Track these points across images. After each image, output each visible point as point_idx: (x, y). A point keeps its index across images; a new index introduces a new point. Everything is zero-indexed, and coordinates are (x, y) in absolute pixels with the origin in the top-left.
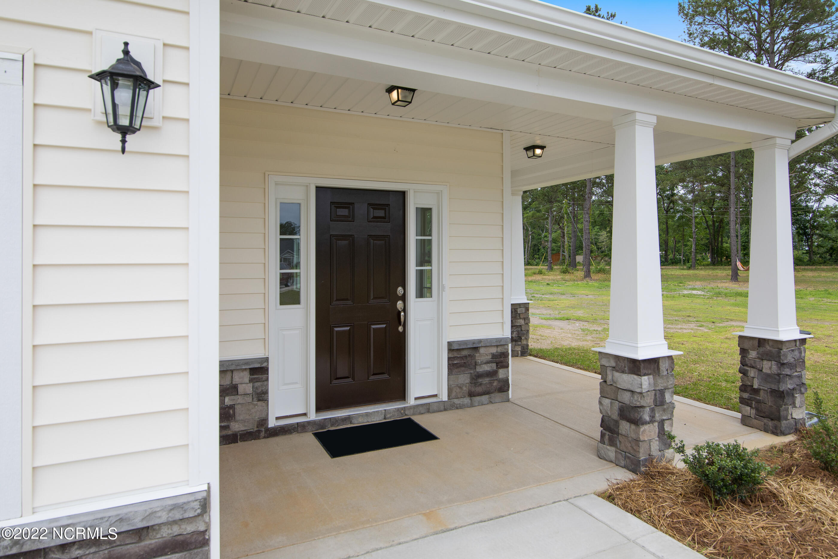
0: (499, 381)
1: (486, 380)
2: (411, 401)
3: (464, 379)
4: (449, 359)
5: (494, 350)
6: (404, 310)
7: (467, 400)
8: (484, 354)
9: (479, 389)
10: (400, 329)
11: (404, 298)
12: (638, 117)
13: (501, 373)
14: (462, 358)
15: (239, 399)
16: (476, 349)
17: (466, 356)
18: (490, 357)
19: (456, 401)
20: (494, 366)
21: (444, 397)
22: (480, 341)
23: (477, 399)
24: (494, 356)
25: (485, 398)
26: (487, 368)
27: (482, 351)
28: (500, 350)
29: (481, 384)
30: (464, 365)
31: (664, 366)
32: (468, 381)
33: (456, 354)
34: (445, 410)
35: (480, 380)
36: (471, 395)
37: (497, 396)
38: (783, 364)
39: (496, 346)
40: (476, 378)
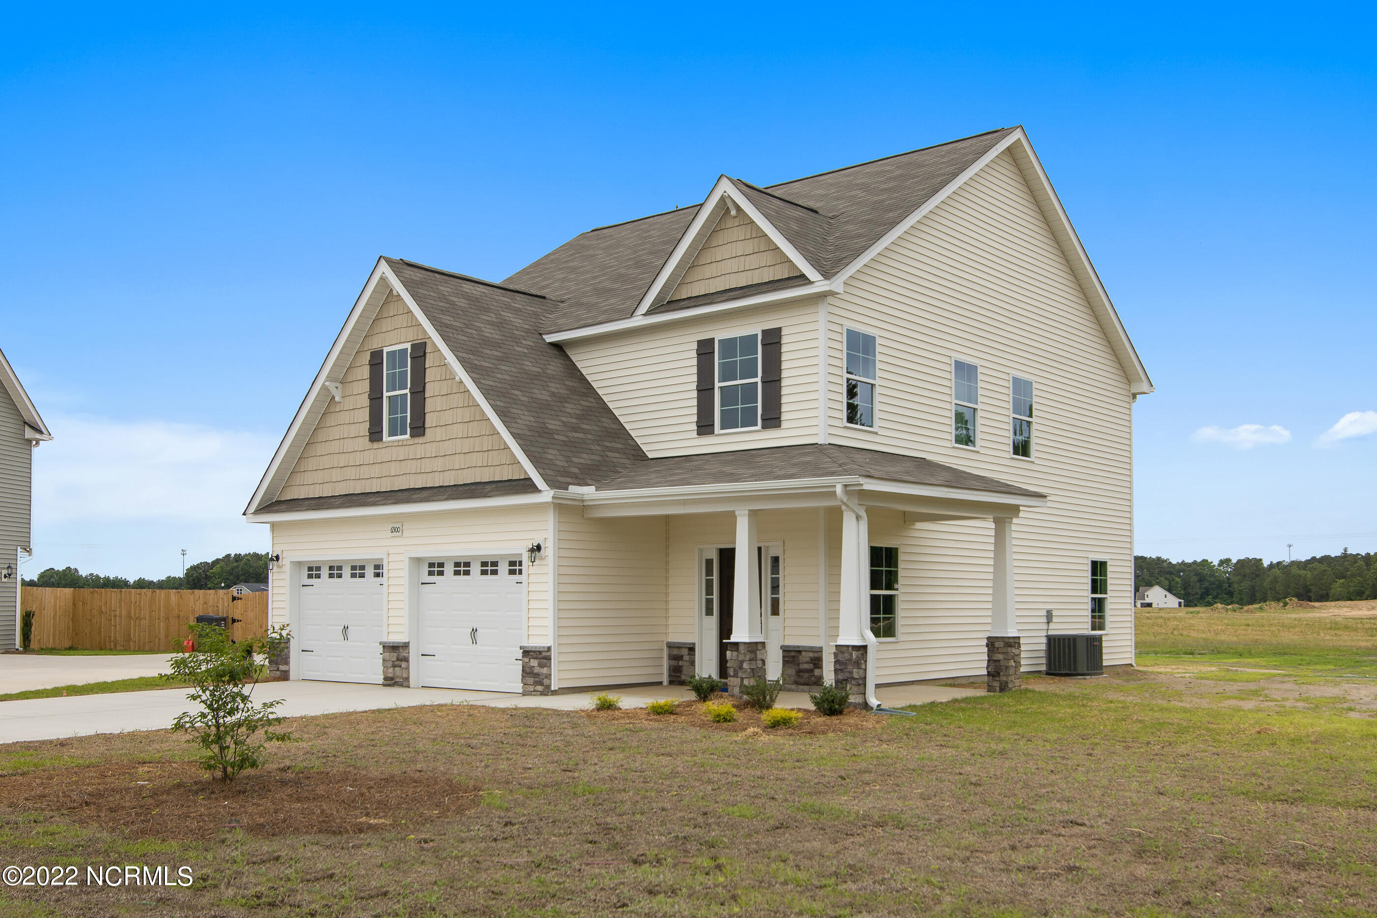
0: (816, 677)
1: (806, 675)
3: (792, 671)
4: (784, 657)
5: (811, 655)
7: (794, 687)
8: (806, 656)
9: (801, 681)
13: (817, 672)
14: (790, 657)
15: (685, 664)
16: (800, 652)
17: (793, 656)
18: (808, 659)
19: (788, 685)
20: (811, 666)
21: (781, 682)
22: (802, 647)
23: (801, 687)
24: (811, 659)
25: (806, 688)
26: (806, 666)
27: (803, 653)
28: (816, 655)
29: (803, 677)
30: (792, 662)
32: (794, 673)
33: (786, 654)
35: (801, 674)
36: (797, 683)
39: (815, 652)
40: (799, 672)
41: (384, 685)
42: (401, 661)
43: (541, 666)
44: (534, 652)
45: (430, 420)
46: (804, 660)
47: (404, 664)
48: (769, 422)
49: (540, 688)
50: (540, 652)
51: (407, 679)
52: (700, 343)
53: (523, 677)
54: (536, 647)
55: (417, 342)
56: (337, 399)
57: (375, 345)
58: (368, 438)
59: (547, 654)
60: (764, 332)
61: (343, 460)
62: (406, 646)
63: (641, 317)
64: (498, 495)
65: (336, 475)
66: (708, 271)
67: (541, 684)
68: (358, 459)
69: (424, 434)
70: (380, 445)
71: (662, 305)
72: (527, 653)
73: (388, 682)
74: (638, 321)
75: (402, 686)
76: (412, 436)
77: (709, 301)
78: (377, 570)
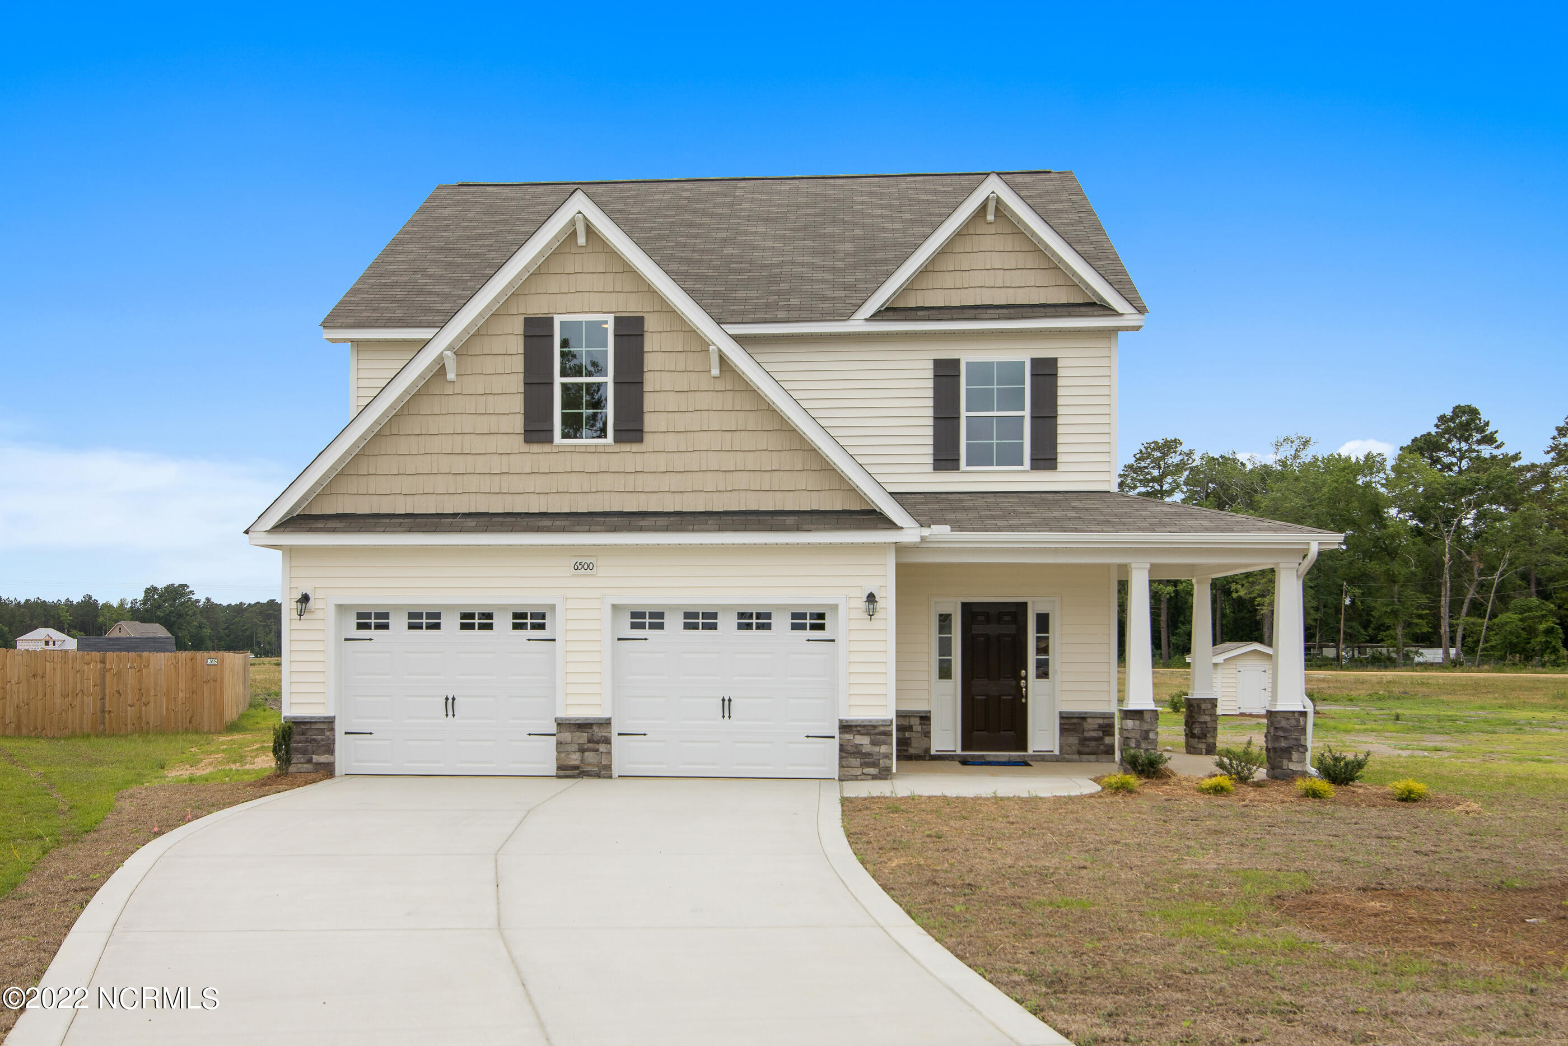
0: (1106, 745)
1: (1093, 743)
2: (1030, 752)
3: (1073, 740)
4: (1061, 724)
5: (1101, 721)
6: (1026, 687)
7: (1076, 757)
8: (1091, 724)
9: (1087, 750)
10: (1024, 700)
11: (1026, 678)
12: (1133, 565)
13: (1105, 740)
14: (1071, 724)
15: (914, 735)
16: (1084, 719)
17: (1075, 724)
18: (1096, 726)
19: (1066, 756)
20: (1101, 734)
21: (1057, 752)
22: (1086, 713)
23: (1086, 756)
24: (1100, 726)
25: (1092, 757)
26: (1094, 734)
27: (1089, 720)
28: (1106, 721)
29: (1088, 746)
30: (1074, 730)
32: (1077, 742)
33: (1066, 721)
34: (1057, 761)
35: (1087, 743)
36: (1080, 753)
37: (1105, 757)
39: (1104, 718)
40: (1084, 741)
41: (558, 777)
42: (598, 742)
43: (873, 743)
44: (864, 726)
45: (650, 422)
46: (1092, 727)
47: (602, 748)
48: (1041, 463)
49: (873, 771)
50: (874, 727)
51: (609, 767)
52: (937, 363)
53: (841, 758)
54: (870, 721)
55: (624, 315)
56: (451, 376)
57: (537, 308)
58: (522, 437)
59: (887, 729)
60: (1034, 362)
61: (459, 464)
62: (607, 723)
63: (862, 322)
64: (824, 530)
65: (441, 484)
66: (948, 280)
67: (875, 765)
68: (497, 464)
69: (641, 440)
70: (547, 448)
71: (888, 312)
72: (846, 727)
73: (562, 773)
74: (857, 324)
75: (599, 776)
76: (617, 440)
77: (952, 317)
78: (520, 620)
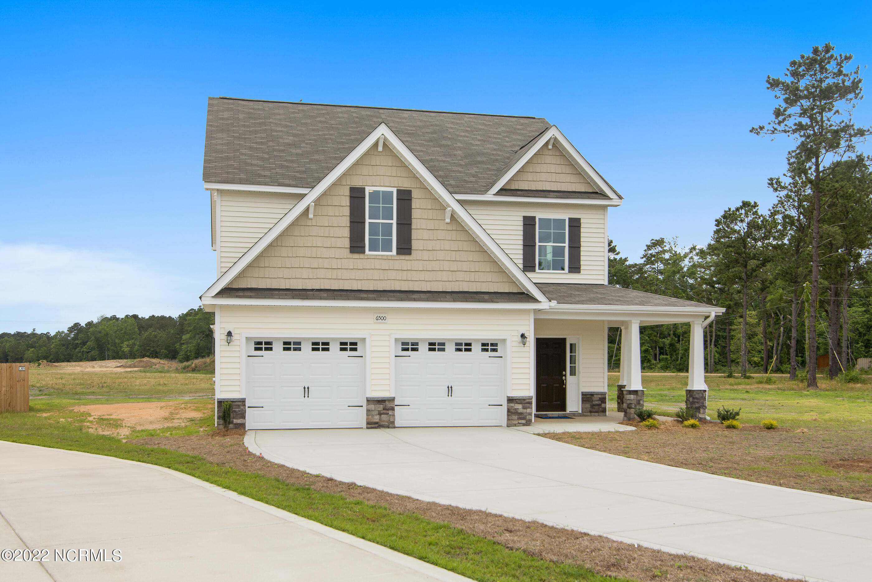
0: (602, 408)
1: (597, 407)
2: (568, 411)
3: (588, 405)
4: (582, 398)
5: (600, 396)
6: (565, 380)
7: (589, 414)
8: (596, 397)
9: (594, 410)
10: (564, 386)
11: (565, 376)
12: (632, 321)
13: (603, 405)
14: (587, 398)
16: (593, 395)
17: (588, 398)
18: (598, 399)
19: (585, 414)
20: (600, 402)
21: (580, 412)
22: (594, 392)
23: (593, 414)
24: (600, 399)
25: (596, 414)
26: (597, 403)
27: (595, 396)
28: (602, 396)
29: (595, 408)
30: (588, 401)
31: (639, 393)
32: (590, 407)
33: (584, 396)
34: (580, 416)
36: (591, 412)
37: (602, 414)
38: (694, 398)
39: (602, 395)
40: (593, 406)
41: (367, 428)
42: (388, 410)
43: (524, 408)
44: (519, 400)
45: (415, 244)
46: (596, 399)
47: (390, 412)
48: (573, 269)
49: (523, 421)
50: (524, 400)
51: (393, 423)
52: (525, 218)
53: (508, 415)
54: (523, 397)
55: (401, 188)
56: (311, 216)
57: (357, 182)
58: (348, 250)
59: (530, 401)
60: (570, 219)
61: (315, 263)
62: (393, 399)
63: (492, 196)
65: (305, 273)
66: (530, 177)
67: (524, 418)
68: (335, 264)
69: (410, 254)
70: (361, 256)
71: (503, 191)
72: (510, 400)
73: (369, 426)
74: (489, 196)
75: (388, 427)
76: (398, 253)
77: (533, 195)
78: (344, 346)
